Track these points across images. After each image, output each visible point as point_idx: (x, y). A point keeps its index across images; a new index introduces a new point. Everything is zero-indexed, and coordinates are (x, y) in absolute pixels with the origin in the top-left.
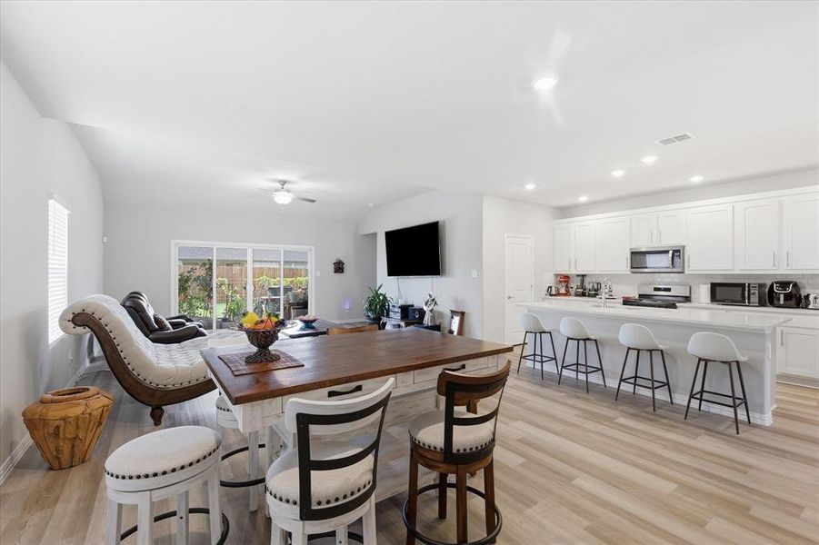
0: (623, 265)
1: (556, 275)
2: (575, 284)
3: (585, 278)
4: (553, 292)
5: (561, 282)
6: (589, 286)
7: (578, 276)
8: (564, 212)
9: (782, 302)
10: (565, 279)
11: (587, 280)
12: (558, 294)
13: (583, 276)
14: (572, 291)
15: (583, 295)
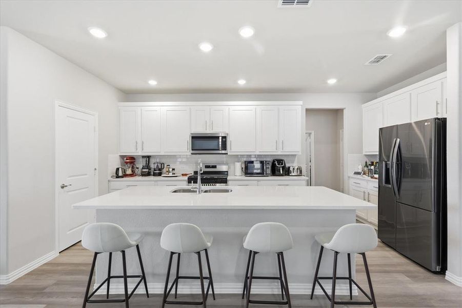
0: (184, 147)
1: (122, 157)
2: (140, 164)
3: (151, 160)
4: (120, 174)
5: (127, 163)
6: (153, 166)
7: (143, 157)
8: (129, 95)
9: (281, 172)
10: (130, 160)
11: (152, 161)
12: (125, 175)
13: (149, 157)
14: (138, 171)
15: (148, 174)
